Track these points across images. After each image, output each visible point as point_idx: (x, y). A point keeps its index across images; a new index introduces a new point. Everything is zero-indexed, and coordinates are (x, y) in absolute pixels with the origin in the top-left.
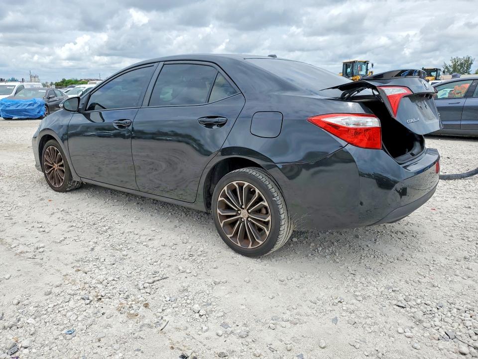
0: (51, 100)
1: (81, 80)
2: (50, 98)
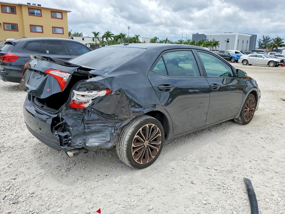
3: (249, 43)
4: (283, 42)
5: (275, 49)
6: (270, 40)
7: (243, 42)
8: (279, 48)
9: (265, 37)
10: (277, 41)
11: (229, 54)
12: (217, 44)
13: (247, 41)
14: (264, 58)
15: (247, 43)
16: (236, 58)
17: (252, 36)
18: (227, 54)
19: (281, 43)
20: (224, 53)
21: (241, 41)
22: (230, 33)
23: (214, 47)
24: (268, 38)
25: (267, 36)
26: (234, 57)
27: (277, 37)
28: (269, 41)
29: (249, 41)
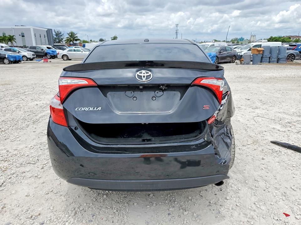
0: (221, 53)
1: (284, 36)
2: (221, 52)
3: (46, 38)
4: (77, 37)
5: (71, 43)
6: (61, 34)
7: (40, 37)
8: (75, 42)
9: (56, 31)
10: (72, 35)
11: (42, 50)
12: (13, 39)
13: (45, 35)
14: (82, 52)
15: (45, 37)
16: (52, 54)
17: (47, 30)
18: (40, 51)
19: (75, 37)
20: (36, 49)
21: (38, 36)
22: (22, 26)
23: (9, 43)
24: (59, 32)
25: (58, 31)
26: (49, 53)
27: (71, 32)
28: (61, 36)
29: (46, 35)
